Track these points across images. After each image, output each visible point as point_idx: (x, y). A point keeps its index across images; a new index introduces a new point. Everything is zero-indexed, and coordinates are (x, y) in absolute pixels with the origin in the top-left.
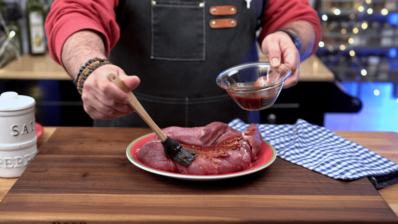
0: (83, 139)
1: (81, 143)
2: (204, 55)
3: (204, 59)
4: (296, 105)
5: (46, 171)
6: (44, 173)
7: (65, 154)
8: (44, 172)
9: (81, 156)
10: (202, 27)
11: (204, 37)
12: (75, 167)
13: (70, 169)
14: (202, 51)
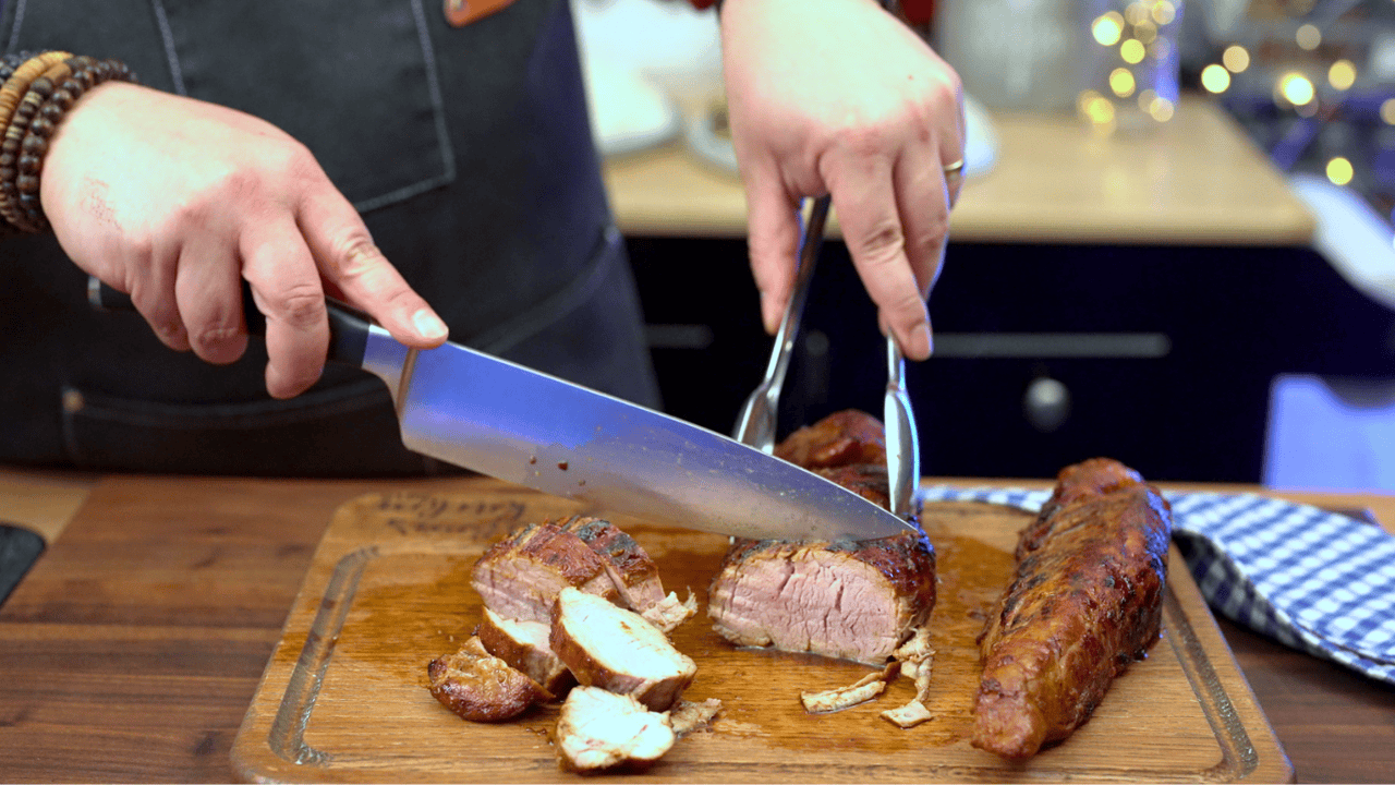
0: (216, 540)
1: (207, 563)
2: (447, 155)
3: (449, 175)
4: (1149, 345)
5: (21, 718)
6: (11, 729)
7: (121, 621)
8: (11, 724)
9: (198, 634)
10: (413, 33)
11: (432, 78)
12: (162, 696)
13: (137, 707)
14: (435, 143)
